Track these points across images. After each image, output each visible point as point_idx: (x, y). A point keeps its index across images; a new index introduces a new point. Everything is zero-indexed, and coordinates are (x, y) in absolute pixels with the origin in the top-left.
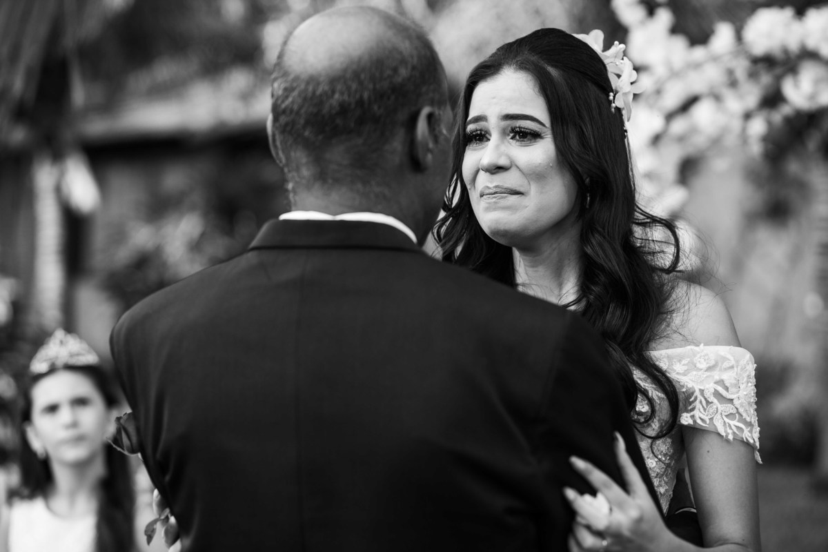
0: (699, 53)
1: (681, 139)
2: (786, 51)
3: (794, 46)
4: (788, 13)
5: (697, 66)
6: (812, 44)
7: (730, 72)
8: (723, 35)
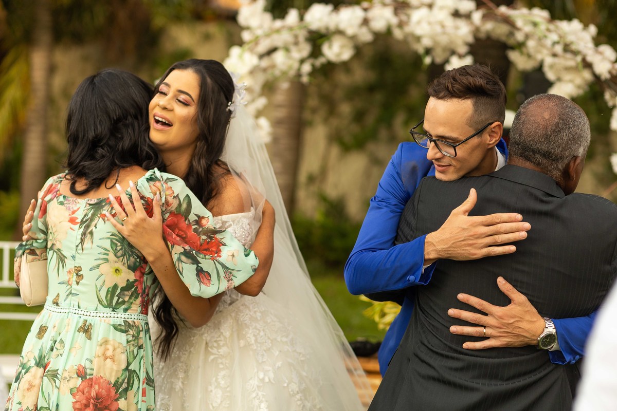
0: (278, 23)
1: (265, 70)
2: (327, 29)
3: (332, 27)
4: (329, 8)
5: (278, 31)
6: (342, 26)
7: (296, 37)
8: (292, 16)
